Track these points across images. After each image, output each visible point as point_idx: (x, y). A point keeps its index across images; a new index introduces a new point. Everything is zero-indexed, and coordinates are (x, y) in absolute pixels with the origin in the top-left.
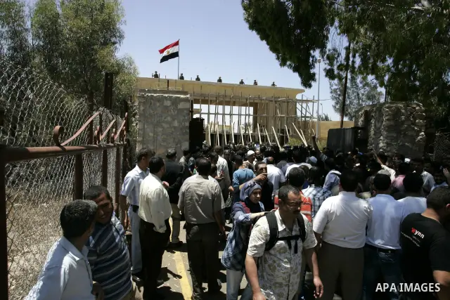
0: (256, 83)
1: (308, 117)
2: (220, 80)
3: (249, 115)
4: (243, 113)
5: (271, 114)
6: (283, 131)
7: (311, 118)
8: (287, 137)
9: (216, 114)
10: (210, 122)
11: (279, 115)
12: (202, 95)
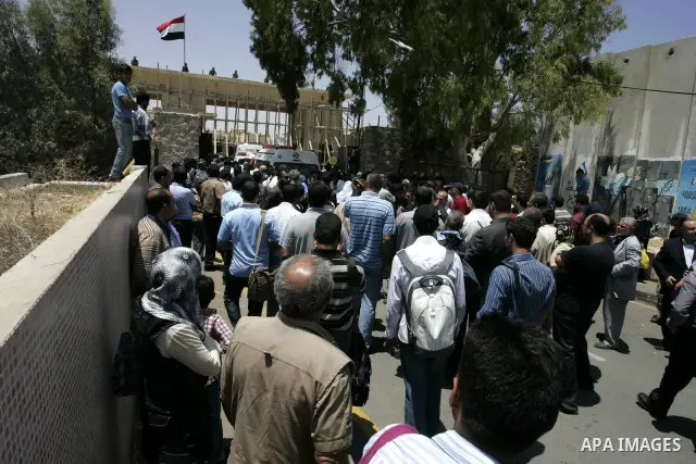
3: (279, 125)
4: (272, 121)
5: (308, 124)
6: (323, 147)
9: (236, 121)
10: (229, 130)
11: (318, 126)
12: (217, 95)
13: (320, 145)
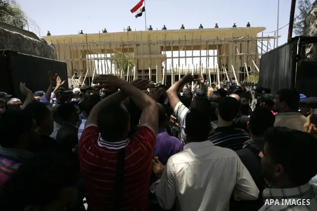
0: (217, 26)
2: (183, 27)
5: (231, 53)
6: (242, 69)
8: (246, 74)
11: (239, 54)
13: (240, 68)
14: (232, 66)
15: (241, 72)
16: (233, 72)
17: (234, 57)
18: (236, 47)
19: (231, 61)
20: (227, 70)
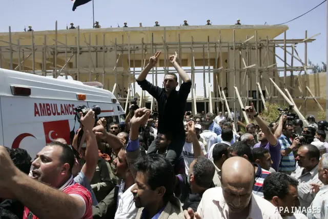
1: (297, 69)
6: (253, 93)
7: (302, 69)
8: (261, 102)
11: (246, 67)
13: (250, 91)
14: (236, 88)
15: (251, 98)
16: (237, 98)
17: (238, 73)
18: (240, 56)
19: (233, 78)
20: (227, 95)
